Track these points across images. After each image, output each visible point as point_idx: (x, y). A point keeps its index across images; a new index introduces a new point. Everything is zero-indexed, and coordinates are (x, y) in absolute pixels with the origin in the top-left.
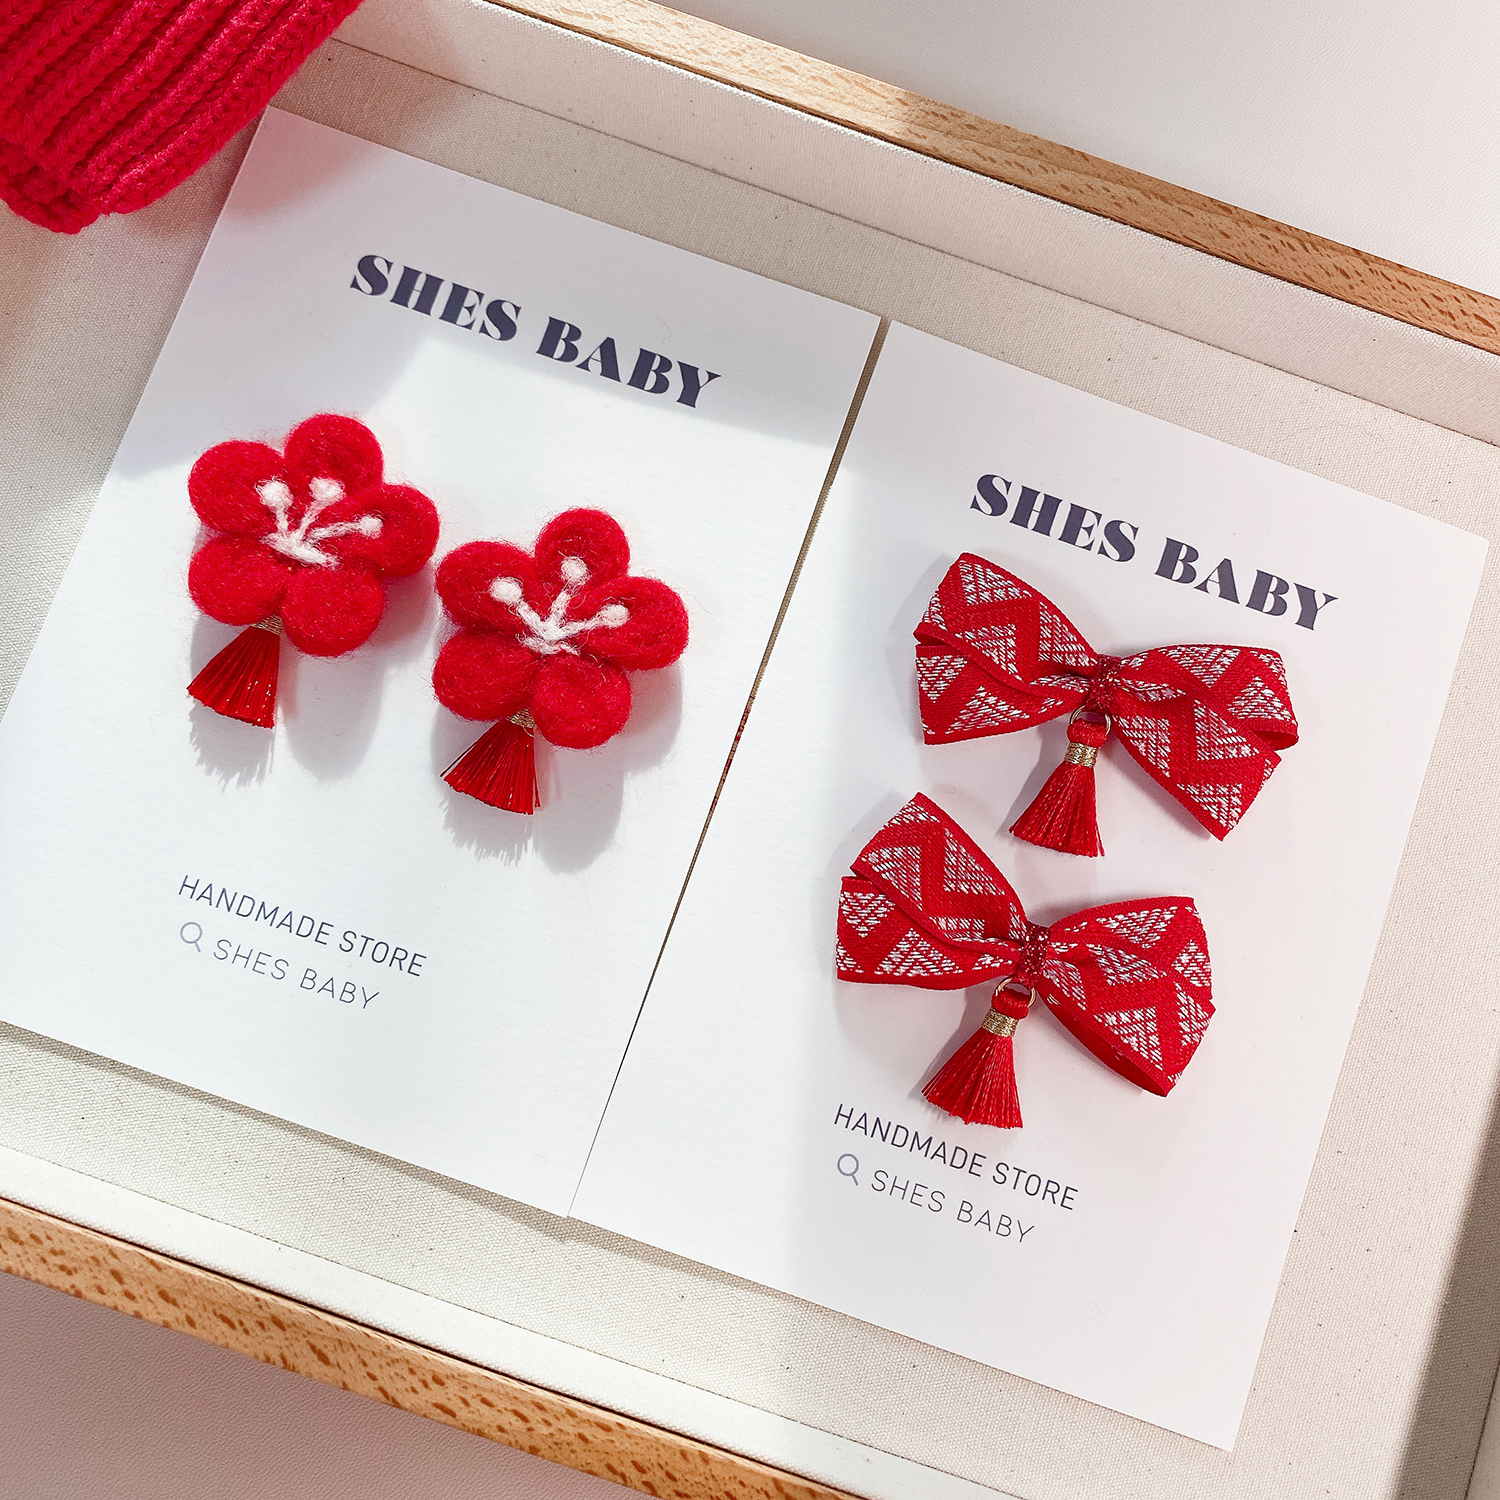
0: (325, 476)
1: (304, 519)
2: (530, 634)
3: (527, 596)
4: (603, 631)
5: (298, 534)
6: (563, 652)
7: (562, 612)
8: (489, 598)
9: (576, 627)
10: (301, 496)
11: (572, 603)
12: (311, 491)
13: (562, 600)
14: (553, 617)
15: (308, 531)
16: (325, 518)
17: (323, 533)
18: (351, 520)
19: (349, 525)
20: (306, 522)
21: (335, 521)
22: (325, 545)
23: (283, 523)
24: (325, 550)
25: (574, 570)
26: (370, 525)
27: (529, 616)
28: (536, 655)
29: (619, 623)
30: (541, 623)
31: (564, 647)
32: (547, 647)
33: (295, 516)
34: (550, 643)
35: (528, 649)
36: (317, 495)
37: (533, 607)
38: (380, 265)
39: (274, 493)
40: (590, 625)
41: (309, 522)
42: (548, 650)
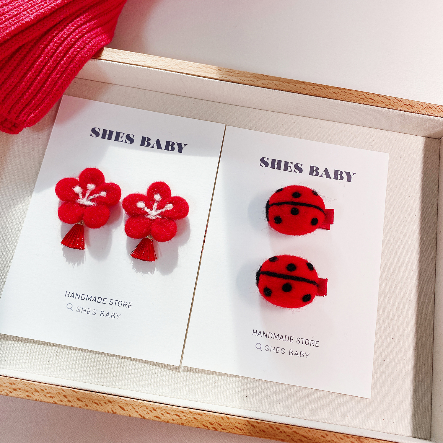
0: (90, 183)
1: (86, 195)
2: (149, 215)
3: (146, 205)
4: (167, 211)
5: (85, 199)
6: (158, 218)
7: (156, 208)
8: (136, 207)
9: (160, 211)
10: (85, 189)
11: (158, 205)
12: (87, 187)
13: (155, 205)
14: (154, 209)
15: (87, 198)
16: (92, 193)
17: (91, 197)
19: (98, 194)
20: (87, 195)
21: (94, 194)
22: (92, 200)
23: (81, 197)
24: (93, 202)
25: (157, 197)
26: (103, 194)
27: (147, 210)
28: (151, 220)
29: (171, 208)
30: (151, 211)
31: (158, 216)
32: (153, 217)
33: (84, 195)
34: (154, 216)
35: (149, 219)
36: (89, 188)
37: (148, 208)
38: (97, 130)
39: (78, 189)
40: (164, 210)
41: (88, 195)
42: (154, 218)
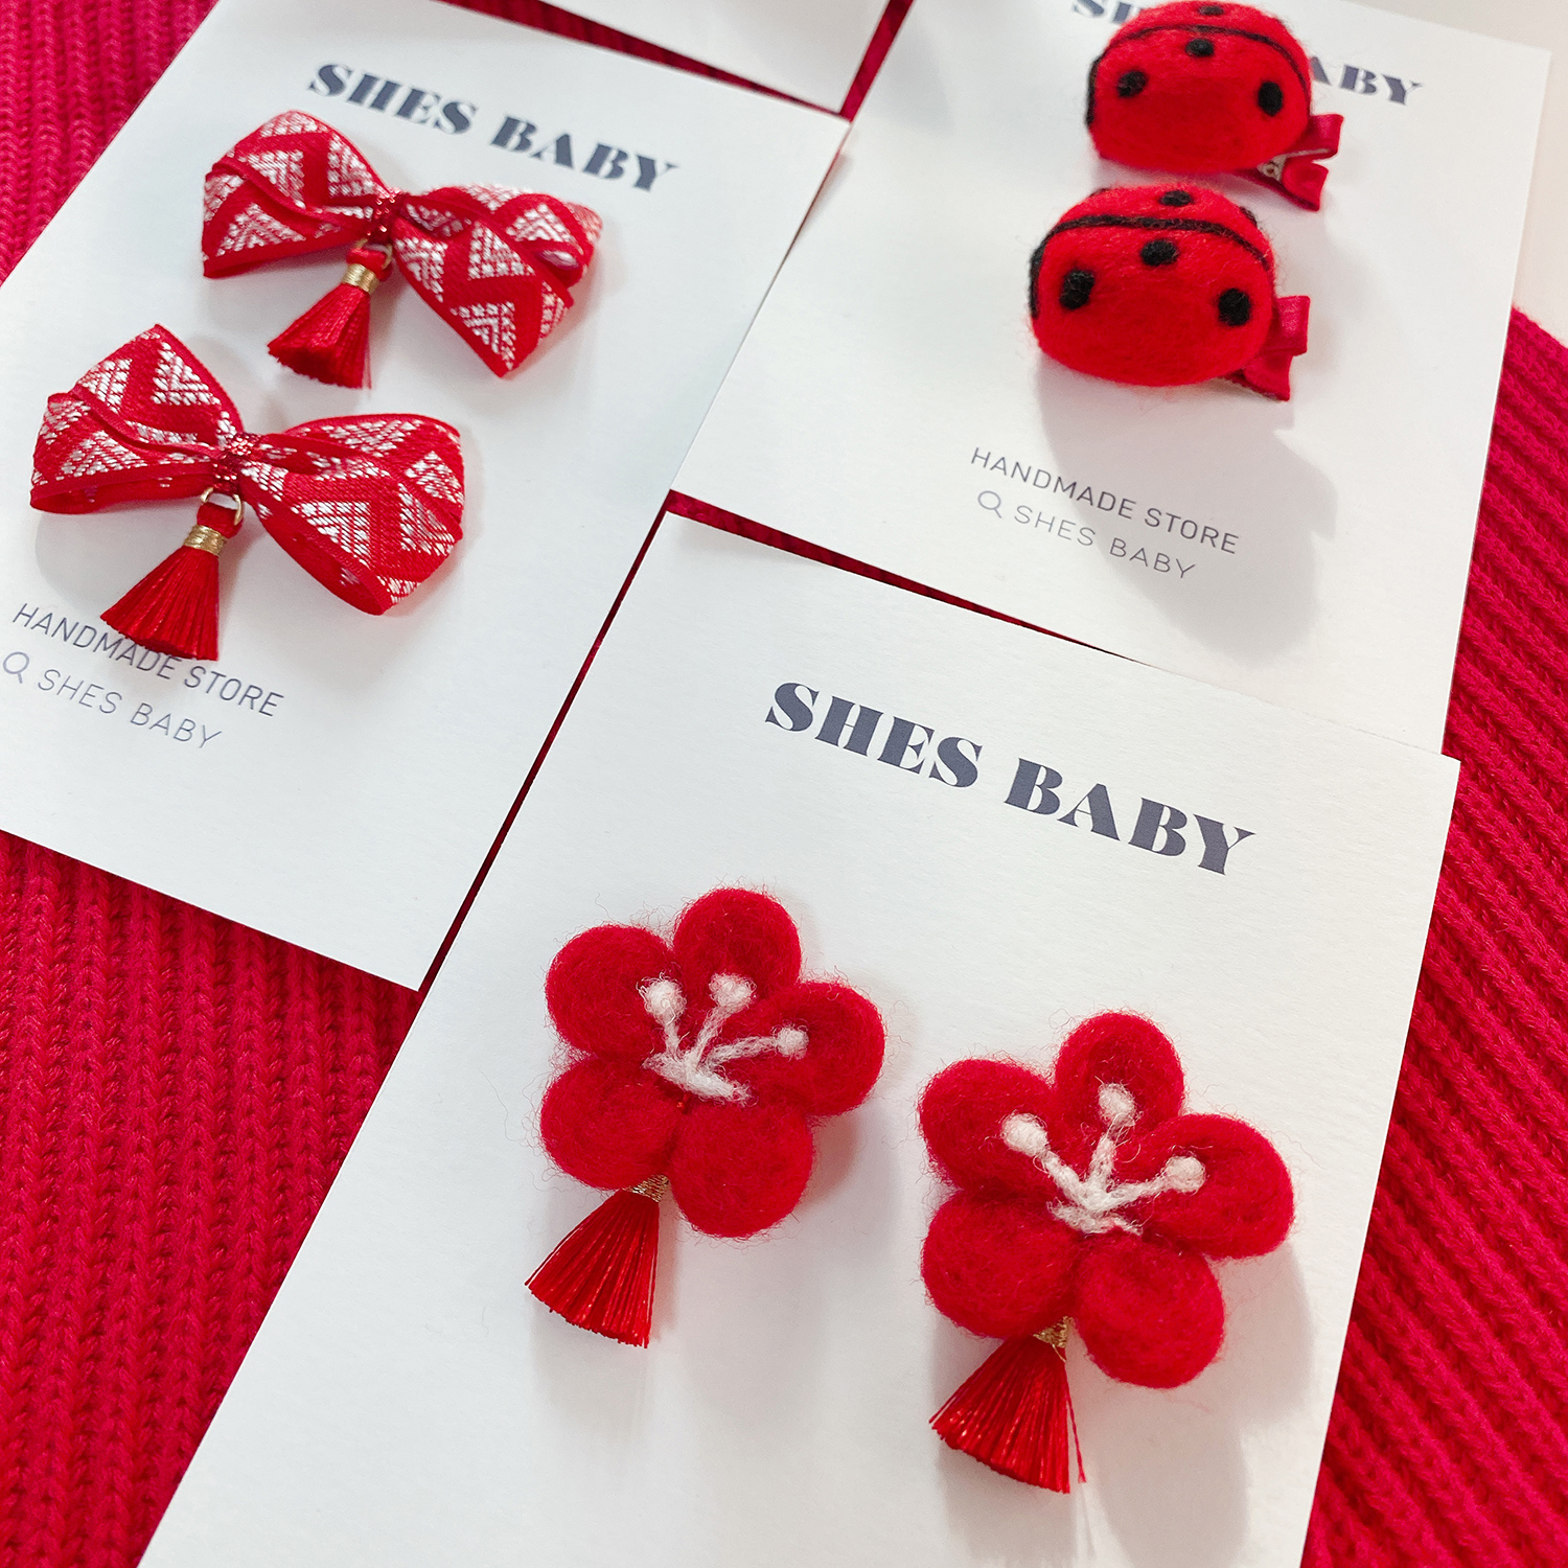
0: (729, 973)
1: (702, 1033)
2: (1067, 1202)
3: (1056, 1144)
4: (1171, 1197)
5: (693, 1055)
6: (1117, 1231)
7: (1108, 1168)
8: (1001, 1145)
9: (1133, 1191)
10: (697, 1003)
11: (1122, 1154)
12: (710, 992)
13: (1105, 1151)
14: (1094, 1174)
15: (707, 1050)
16: (733, 1029)
17: (728, 1052)
18: (768, 1034)
19: (766, 1040)
20: (704, 1038)
21: (743, 1035)
22: (730, 1070)
23: (673, 1041)
24: (731, 1078)
25: (1116, 1103)
26: (791, 1040)
27: (1064, 1175)
28: (1079, 1236)
29: (1196, 1185)
30: (1080, 1185)
31: (1119, 1222)
32: (1093, 1223)
33: (689, 1027)
34: (1094, 1216)
35: (1063, 1224)
36: (722, 1001)
37: (1066, 1160)
38: (803, 695)
39: (662, 997)
40: (1152, 1188)
41: (709, 1036)
42: (1094, 1226)
